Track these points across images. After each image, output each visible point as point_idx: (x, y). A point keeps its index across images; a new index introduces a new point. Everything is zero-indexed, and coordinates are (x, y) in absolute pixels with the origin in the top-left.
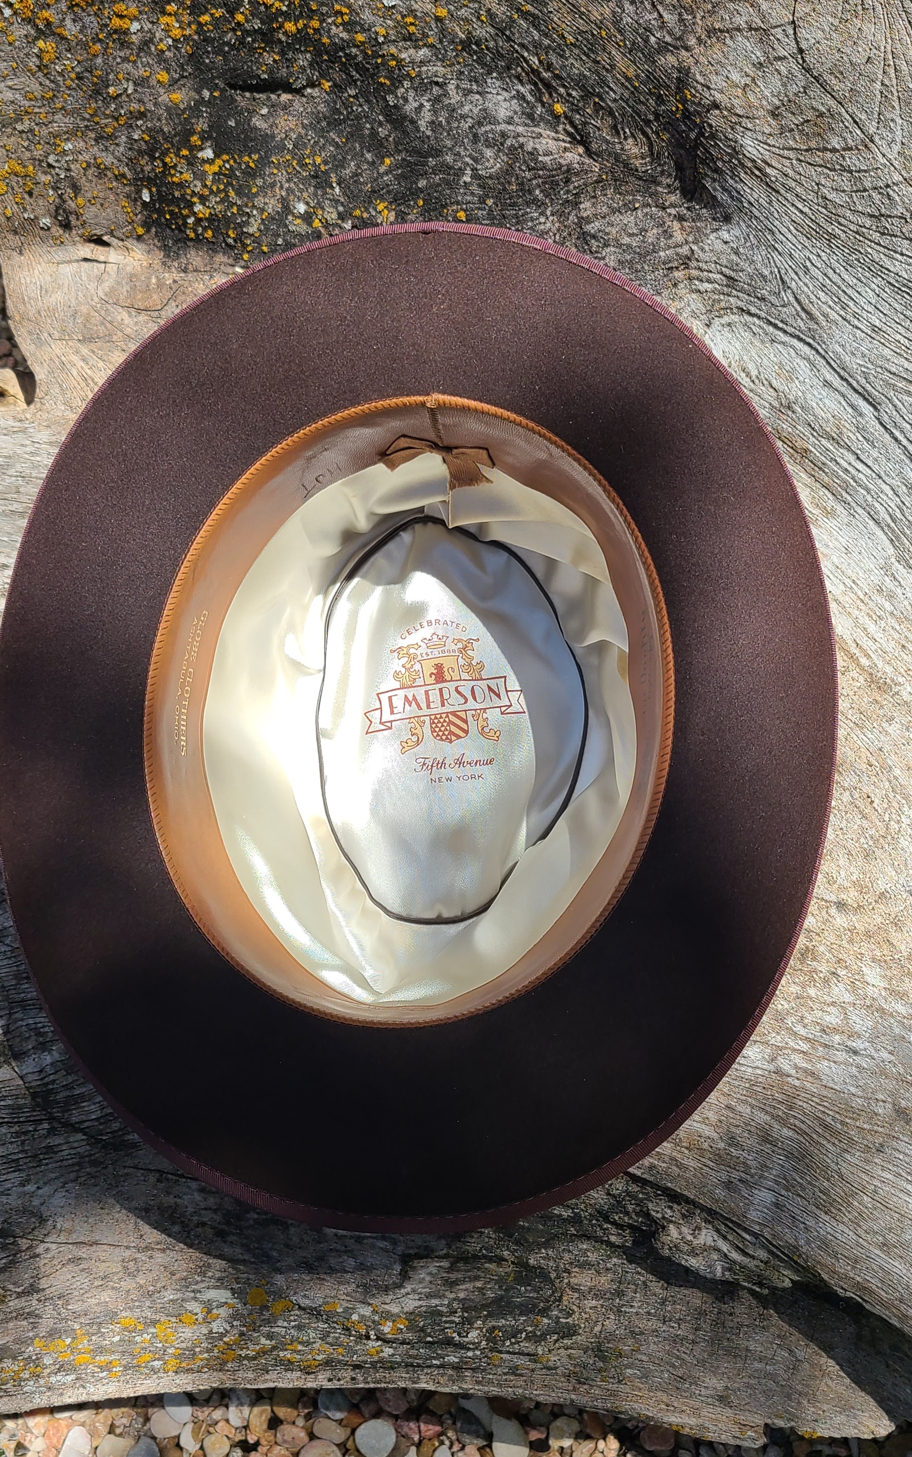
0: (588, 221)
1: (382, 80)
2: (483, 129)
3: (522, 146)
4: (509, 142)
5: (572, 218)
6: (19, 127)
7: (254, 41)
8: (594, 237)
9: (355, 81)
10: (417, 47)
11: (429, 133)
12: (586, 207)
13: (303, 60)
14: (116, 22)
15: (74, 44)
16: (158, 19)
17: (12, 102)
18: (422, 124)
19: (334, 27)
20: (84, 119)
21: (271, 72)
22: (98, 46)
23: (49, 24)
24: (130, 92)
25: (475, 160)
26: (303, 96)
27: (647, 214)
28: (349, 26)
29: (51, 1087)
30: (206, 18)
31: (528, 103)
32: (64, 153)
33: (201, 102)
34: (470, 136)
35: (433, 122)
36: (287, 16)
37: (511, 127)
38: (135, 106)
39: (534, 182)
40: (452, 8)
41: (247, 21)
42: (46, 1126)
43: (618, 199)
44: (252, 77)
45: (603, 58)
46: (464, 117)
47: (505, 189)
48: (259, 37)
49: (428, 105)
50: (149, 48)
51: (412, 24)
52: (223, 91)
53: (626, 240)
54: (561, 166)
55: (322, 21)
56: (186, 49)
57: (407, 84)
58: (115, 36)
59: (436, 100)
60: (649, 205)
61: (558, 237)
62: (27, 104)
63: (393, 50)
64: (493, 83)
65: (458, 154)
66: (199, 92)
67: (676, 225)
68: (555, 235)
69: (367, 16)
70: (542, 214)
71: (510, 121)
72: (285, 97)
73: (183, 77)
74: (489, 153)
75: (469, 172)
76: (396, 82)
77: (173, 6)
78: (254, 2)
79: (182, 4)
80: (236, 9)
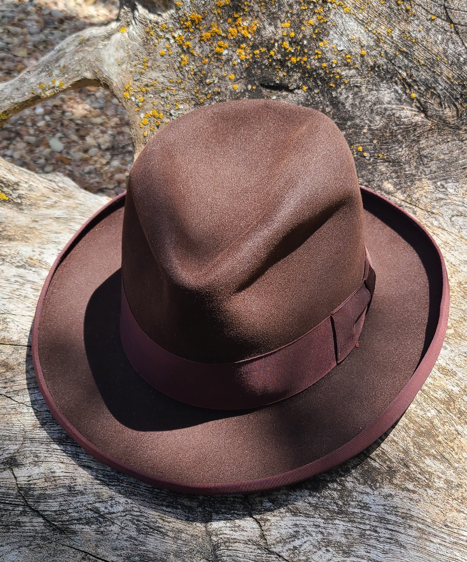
0: (423, 149)
1: (331, 85)
2: (376, 107)
3: (394, 114)
4: (387, 113)
5: (416, 148)
6: (162, 95)
7: (276, 64)
8: (426, 157)
9: (319, 86)
10: (350, 69)
11: (350, 109)
12: (423, 143)
13: (296, 76)
14: (218, 49)
15: (197, 58)
16: (236, 50)
17: (162, 83)
18: (347, 106)
19: (313, 61)
20: (192, 94)
21: (281, 80)
22: (207, 60)
23: (188, 48)
24: (216, 82)
25: (371, 121)
26: (293, 93)
27: (453, 144)
28: (320, 60)
29: (32, 486)
30: (257, 52)
31: (399, 94)
32: (179, 109)
33: (247, 90)
34: (369, 110)
35: (352, 104)
36: (293, 54)
37: (389, 106)
38: (216, 89)
39: (398, 131)
40: (369, 51)
41: (275, 55)
42: (21, 509)
43: (440, 139)
44: (272, 82)
45: (438, 70)
46: (367, 101)
47: (383, 135)
48: (279, 63)
49: (351, 96)
50: (229, 63)
51: (349, 58)
52: (257, 86)
53: (442, 157)
54: (412, 123)
55: (308, 58)
56: (246, 65)
57: (342, 87)
58: (216, 56)
59: (356, 94)
60: (455, 140)
61: (407, 158)
62: (168, 84)
63: (339, 70)
64: (383, 85)
65: (363, 119)
66: (246, 86)
68: (406, 157)
69: (329, 55)
70: (401, 147)
71: (389, 103)
72: (284, 93)
73: (241, 78)
74: (377, 118)
75: (366, 127)
76: (338, 85)
77: (244, 45)
78: (280, 47)
79: (248, 44)
80: (271, 49)
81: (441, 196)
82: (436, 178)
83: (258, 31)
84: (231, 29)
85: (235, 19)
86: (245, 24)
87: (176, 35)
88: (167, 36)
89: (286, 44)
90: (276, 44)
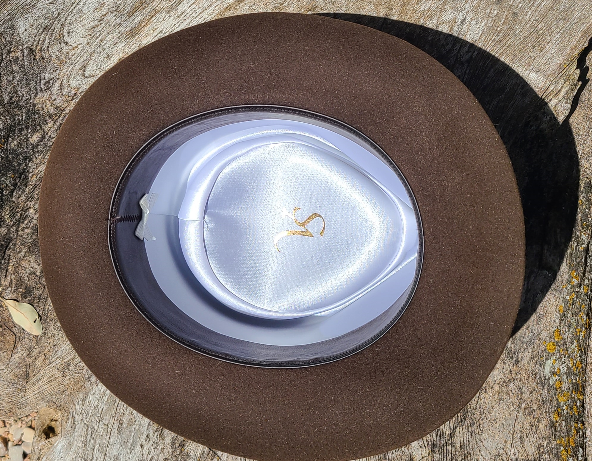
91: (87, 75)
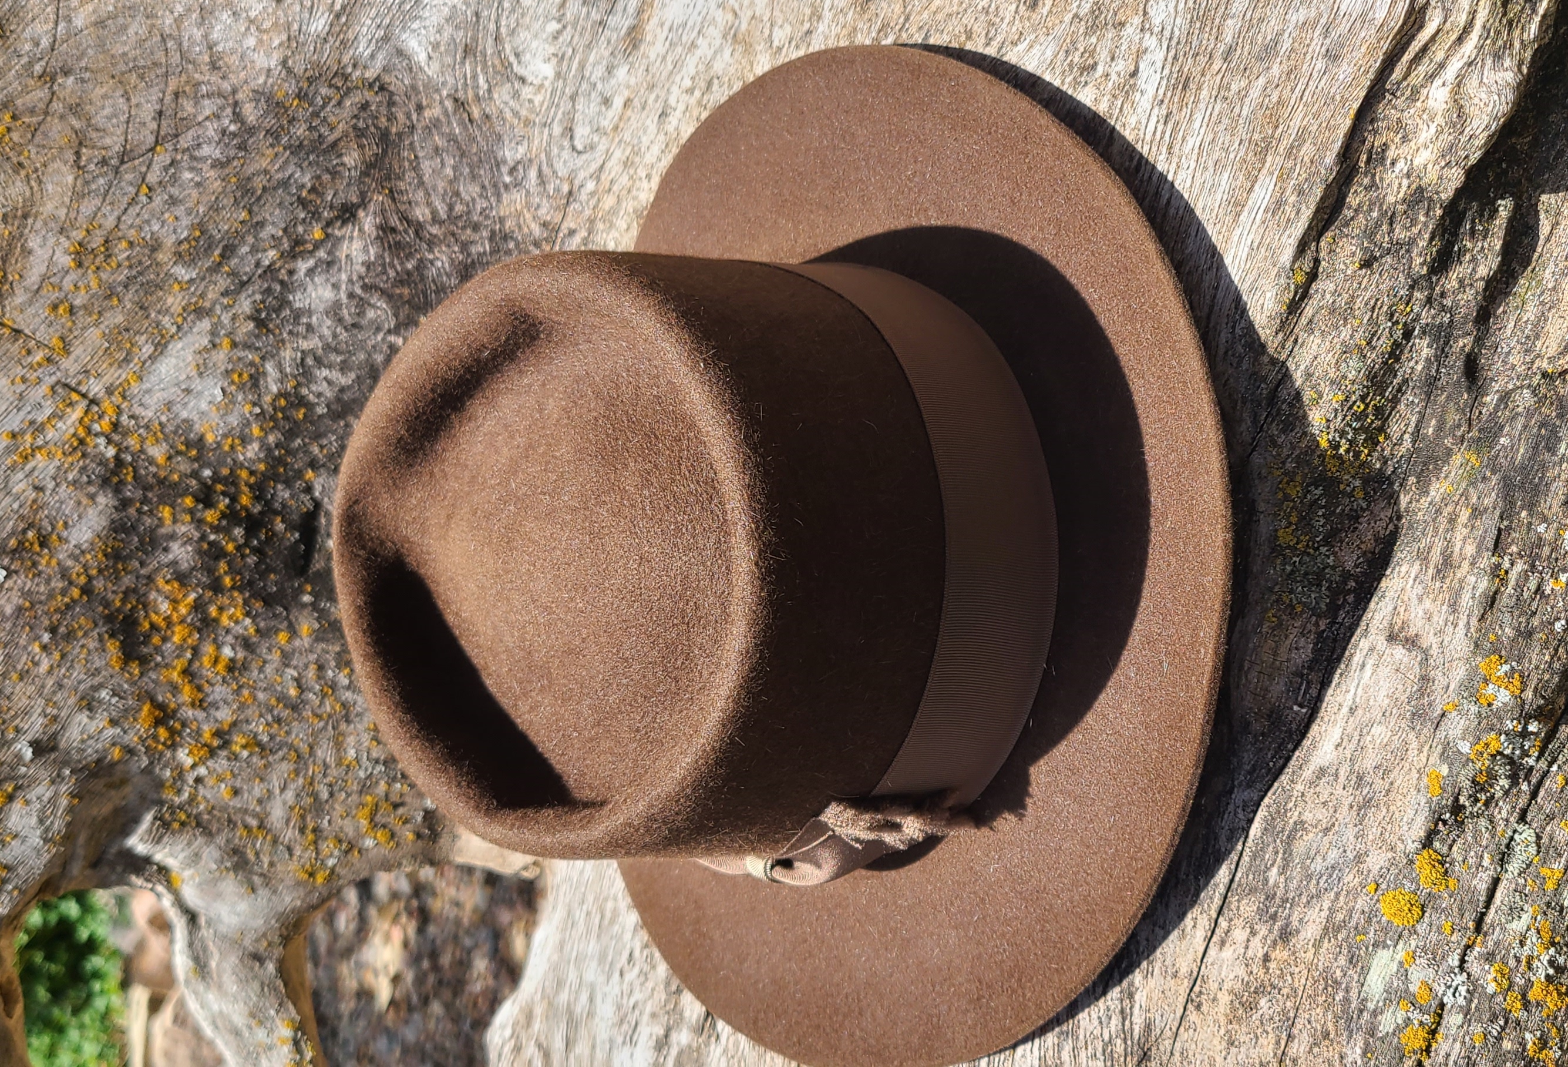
0: (434, 213)
1: (301, 416)
2: (347, 317)
3: (361, 278)
4: (358, 291)
5: (435, 230)
6: (325, 795)
7: (257, 538)
8: (451, 208)
9: (305, 444)
10: (265, 374)
11: (353, 375)
12: (421, 213)
13: (283, 493)
14: (220, 667)
15: (241, 716)
16: (224, 627)
17: (298, 795)
18: (346, 380)
19: (248, 455)
20: (325, 728)
21: (293, 528)
22: (246, 692)
23: (217, 733)
24: (295, 674)
25: (378, 329)
26: (322, 500)
27: (420, 146)
28: (245, 440)
30: (227, 581)
31: (316, 266)
32: (357, 759)
33: (314, 605)
34: (355, 331)
35: (342, 369)
36: (234, 499)
37: (344, 287)
38: (312, 673)
39: (399, 268)
40: (223, 332)
41: (234, 540)
43: (410, 175)
44: (296, 548)
45: (259, 182)
46: (335, 336)
47: (408, 302)
48: (254, 531)
49: (325, 372)
50: (253, 643)
51: (240, 375)
52: (307, 581)
53: (449, 171)
54: (378, 237)
55: (242, 465)
56: (258, 605)
57: (304, 391)
58: (237, 672)
59: (319, 362)
60: (411, 144)
61: (456, 249)
62: (301, 781)
63: (268, 399)
64: (298, 300)
65: (374, 347)
66: (304, 606)
67: (427, 113)
68: (453, 251)
69: (234, 420)
70: (432, 262)
71: (336, 287)
72: (322, 520)
73: (287, 617)
74: (371, 314)
75: (392, 338)
76: (302, 402)
77: (213, 611)
78: (216, 529)
79: (211, 601)
80: (222, 549)
81: (533, 174)
82: (495, 186)
83: (182, 578)
84: (176, 639)
85: (153, 627)
86: (164, 607)
87: (189, 761)
88: (191, 782)
89: (211, 516)
90: (212, 537)
91: (580, 147)
